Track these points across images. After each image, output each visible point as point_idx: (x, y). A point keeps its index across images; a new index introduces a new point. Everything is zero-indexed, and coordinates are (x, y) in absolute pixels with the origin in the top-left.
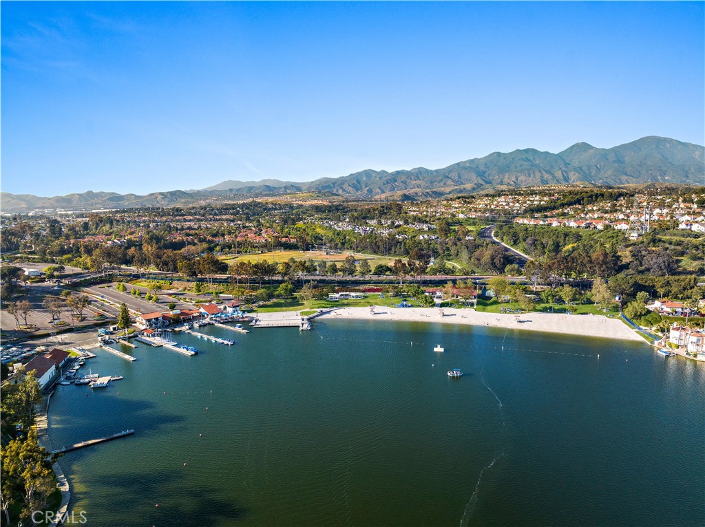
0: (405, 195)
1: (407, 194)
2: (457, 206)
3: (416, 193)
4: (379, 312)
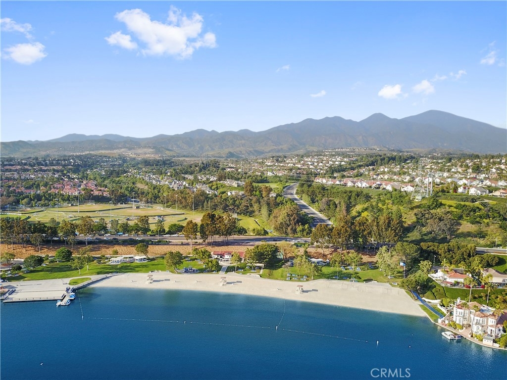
0: (230, 153)
1: (232, 151)
2: (269, 164)
3: (241, 152)
4: (158, 280)
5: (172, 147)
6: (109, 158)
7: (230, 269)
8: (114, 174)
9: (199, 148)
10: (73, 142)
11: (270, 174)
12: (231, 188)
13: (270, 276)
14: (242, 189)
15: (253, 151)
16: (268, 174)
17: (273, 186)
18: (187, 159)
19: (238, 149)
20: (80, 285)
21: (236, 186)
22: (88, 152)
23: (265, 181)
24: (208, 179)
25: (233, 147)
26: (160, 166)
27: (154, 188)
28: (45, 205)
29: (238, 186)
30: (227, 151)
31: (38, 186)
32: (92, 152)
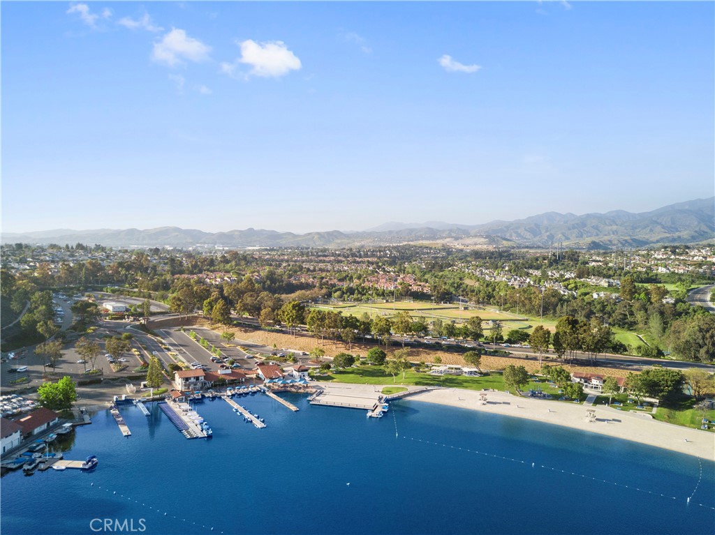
0: (594, 243)
1: (597, 241)
2: (659, 257)
3: (610, 241)
4: (494, 401)
5: (511, 236)
6: (431, 248)
7: (599, 401)
8: (437, 268)
9: (548, 236)
10: (390, 232)
11: (662, 270)
12: (598, 288)
13: (670, 419)
14: (617, 290)
15: (630, 241)
16: (659, 271)
17: (670, 287)
18: (531, 251)
19: (606, 238)
20: (395, 395)
21: (606, 285)
22: (406, 243)
23: (654, 280)
24: (562, 276)
25: (597, 235)
26: (495, 259)
27: (487, 286)
28: (358, 300)
29: (609, 286)
30: (589, 240)
31: (351, 279)
32: (411, 243)
